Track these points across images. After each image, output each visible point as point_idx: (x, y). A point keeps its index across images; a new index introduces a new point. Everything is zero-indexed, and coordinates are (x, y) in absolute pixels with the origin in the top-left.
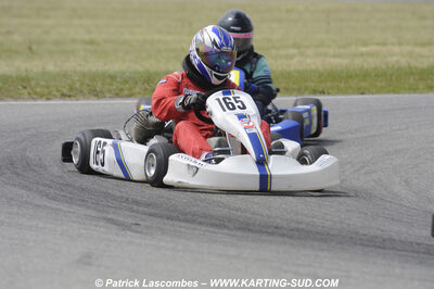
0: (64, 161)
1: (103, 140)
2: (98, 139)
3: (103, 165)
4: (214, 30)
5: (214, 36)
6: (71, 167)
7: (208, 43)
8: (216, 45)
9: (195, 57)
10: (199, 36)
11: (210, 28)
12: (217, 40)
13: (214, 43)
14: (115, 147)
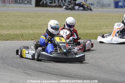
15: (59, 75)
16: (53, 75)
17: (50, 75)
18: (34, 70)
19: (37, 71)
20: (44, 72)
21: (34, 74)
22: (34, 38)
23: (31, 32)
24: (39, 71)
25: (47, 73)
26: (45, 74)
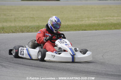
0: (10, 54)
1: (23, 48)
2: (21, 48)
3: (23, 55)
4: (55, 17)
5: (55, 19)
6: (12, 56)
7: (54, 21)
8: (56, 22)
9: (50, 25)
10: (51, 19)
11: (54, 17)
12: (56, 20)
13: (55, 21)
14: (27, 50)
15: (34, 66)
16: (28, 67)
17: (25, 66)
18: (10, 62)
19: (13, 63)
20: (20, 64)
21: (10, 65)
22: (15, 31)
23: (13, 24)
24: (14, 63)
25: (23, 65)
26: (21, 65)
